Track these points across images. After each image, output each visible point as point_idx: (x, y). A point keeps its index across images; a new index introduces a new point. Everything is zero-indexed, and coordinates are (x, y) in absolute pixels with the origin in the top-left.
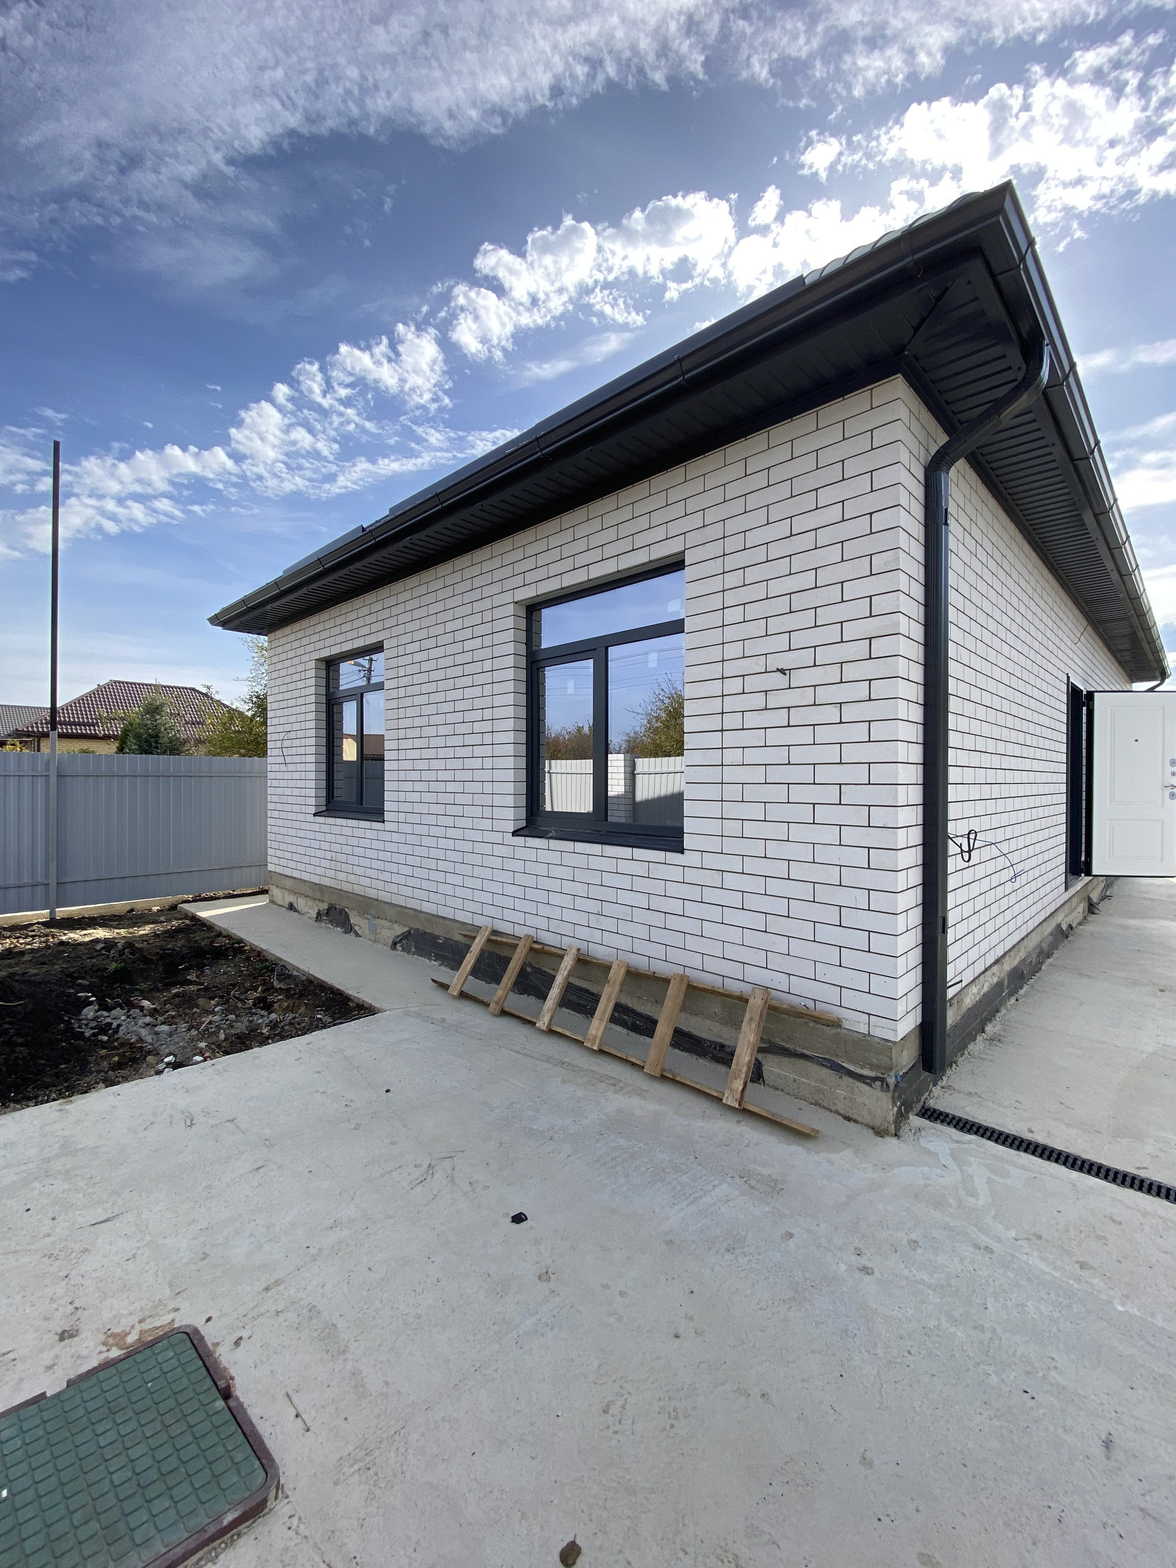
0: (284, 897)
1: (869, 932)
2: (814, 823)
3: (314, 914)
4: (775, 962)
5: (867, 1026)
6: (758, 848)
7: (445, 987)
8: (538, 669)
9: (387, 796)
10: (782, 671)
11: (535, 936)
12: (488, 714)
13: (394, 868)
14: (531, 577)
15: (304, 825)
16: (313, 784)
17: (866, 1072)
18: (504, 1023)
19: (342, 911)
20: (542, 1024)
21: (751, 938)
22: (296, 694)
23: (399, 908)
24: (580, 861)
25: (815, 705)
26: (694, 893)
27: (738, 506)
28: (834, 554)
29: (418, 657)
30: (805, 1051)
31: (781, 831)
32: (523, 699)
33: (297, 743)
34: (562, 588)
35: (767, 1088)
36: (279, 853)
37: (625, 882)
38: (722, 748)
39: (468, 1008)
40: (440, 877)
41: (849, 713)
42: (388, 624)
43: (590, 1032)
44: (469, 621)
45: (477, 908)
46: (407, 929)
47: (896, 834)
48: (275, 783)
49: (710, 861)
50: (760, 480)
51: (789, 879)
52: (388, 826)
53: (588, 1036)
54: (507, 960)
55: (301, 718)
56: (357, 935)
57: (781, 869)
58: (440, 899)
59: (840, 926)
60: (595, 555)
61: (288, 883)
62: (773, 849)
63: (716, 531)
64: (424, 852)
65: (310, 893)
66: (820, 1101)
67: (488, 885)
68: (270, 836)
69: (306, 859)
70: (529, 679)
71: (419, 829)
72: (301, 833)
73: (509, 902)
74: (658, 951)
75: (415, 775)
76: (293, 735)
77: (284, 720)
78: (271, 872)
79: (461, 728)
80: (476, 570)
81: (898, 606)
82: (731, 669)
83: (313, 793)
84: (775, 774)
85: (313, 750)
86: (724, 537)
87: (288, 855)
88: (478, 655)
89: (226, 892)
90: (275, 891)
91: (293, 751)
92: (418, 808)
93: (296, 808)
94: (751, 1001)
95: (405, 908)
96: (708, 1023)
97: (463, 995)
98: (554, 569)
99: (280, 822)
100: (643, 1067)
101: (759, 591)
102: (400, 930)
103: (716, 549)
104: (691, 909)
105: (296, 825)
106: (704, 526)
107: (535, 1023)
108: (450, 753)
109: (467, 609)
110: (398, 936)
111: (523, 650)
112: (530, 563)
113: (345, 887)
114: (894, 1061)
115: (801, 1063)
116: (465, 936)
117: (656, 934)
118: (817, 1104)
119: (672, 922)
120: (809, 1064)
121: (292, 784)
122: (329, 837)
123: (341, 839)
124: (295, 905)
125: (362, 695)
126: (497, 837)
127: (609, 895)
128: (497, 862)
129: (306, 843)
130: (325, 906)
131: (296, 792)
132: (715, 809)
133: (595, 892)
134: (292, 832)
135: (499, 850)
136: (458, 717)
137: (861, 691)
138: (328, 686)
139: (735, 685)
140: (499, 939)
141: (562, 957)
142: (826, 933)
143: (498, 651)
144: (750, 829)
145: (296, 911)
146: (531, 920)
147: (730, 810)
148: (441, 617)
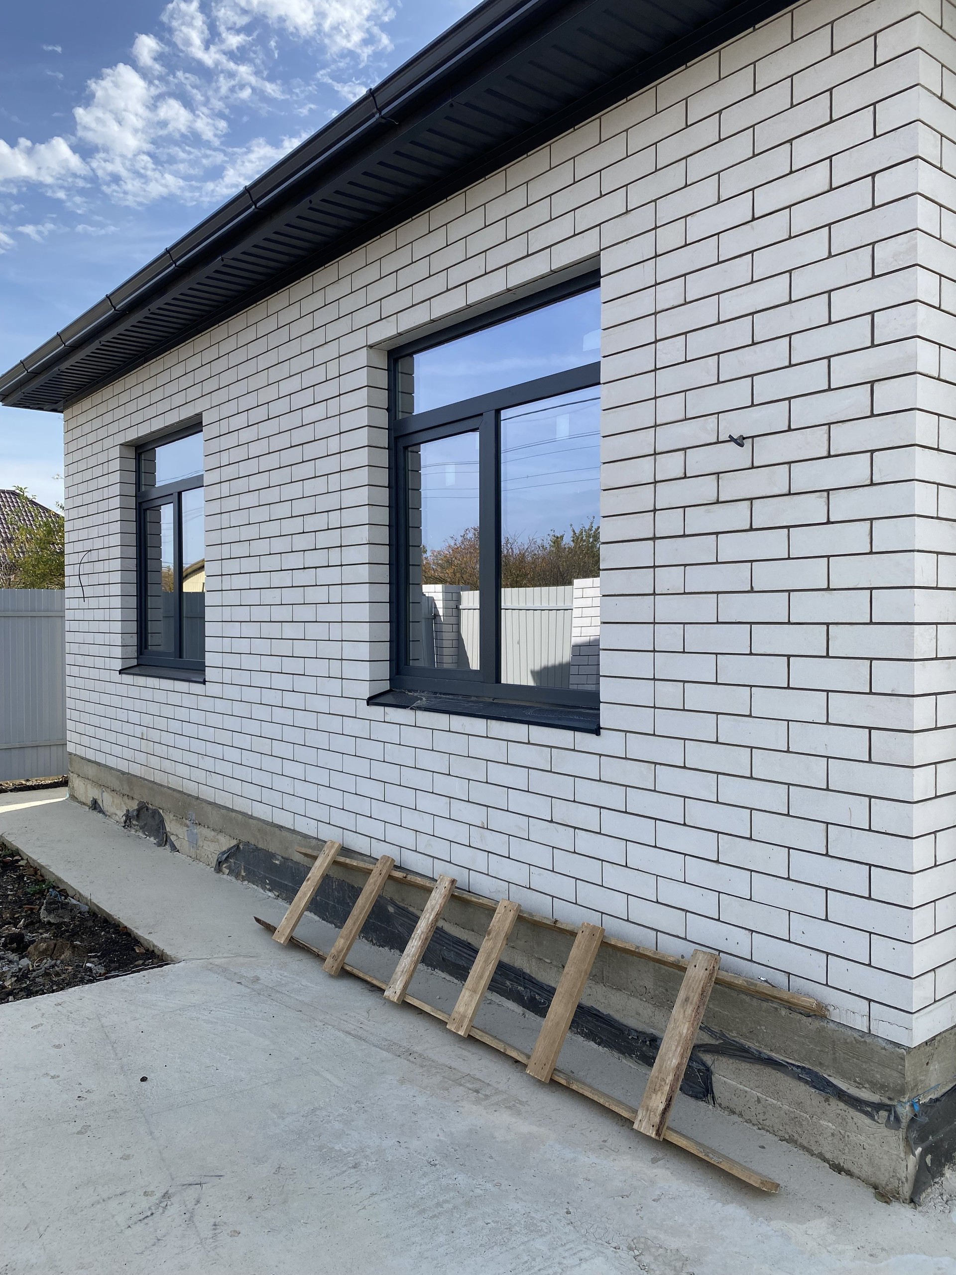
0: (86, 789)
1: (870, 865)
2: (788, 688)
3: (120, 814)
4: (732, 910)
5: (866, 1019)
6: (704, 727)
7: (270, 929)
8: (406, 448)
9: (209, 644)
10: (739, 441)
11: (397, 858)
12: (334, 519)
13: (218, 751)
14: (390, 306)
15: (111, 688)
16: (117, 627)
17: (865, 1094)
18: (344, 987)
19: (155, 813)
20: (393, 992)
21: (697, 871)
22: (97, 496)
23: (224, 811)
24: (456, 744)
25: (789, 494)
26: (613, 797)
27: (673, 177)
28: (816, 245)
29: (247, 435)
30: (774, 1055)
31: (737, 700)
32: (384, 496)
33: (99, 567)
34: (433, 321)
35: (719, 1111)
36: (81, 728)
37: (517, 778)
38: (654, 567)
39: (297, 962)
40: (274, 765)
41: (842, 506)
42: (209, 386)
43: (456, 1009)
44: (310, 378)
45: (320, 812)
46: (234, 843)
47: (911, 706)
48: (74, 626)
49: (639, 747)
50: (707, 132)
51: (751, 778)
52: (210, 688)
53: (455, 1015)
54: (356, 892)
55: (104, 530)
56: (174, 848)
57: (738, 761)
58: (275, 798)
59: (827, 855)
60: (475, 267)
61: (91, 771)
62: (729, 729)
63: (642, 219)
64: (253, 727)
65: (115, 784)
66: (796, 1136)
67: (338, 780)
68: (69, 703)
69: (112, 737)
70: (393, 465)
71: (251, 694)
72: (105, 699)
73: (363, 806)
74: (564, 888)
75: (242, 614)
76: (94, 556)
77: (83, 534)
78: (70, 754)
79: (301, 542)
80: (317, 301)
81: (914, 326)
82: (668, 438)
83: (118, 639)
84: (734, 607)
85: (117, 577)
86: (656, 228)
87: (91, 731)
88: (323, 429)
89: (17, 782)
90: (76, 782)
91: (94, 579)
92: (248, 662)
93: (99, 662)
94: (691, 972)
95: (233, 810)
96: (635, 1004)
97: (294, 944)
98: (422, 291)
99: (80, 683)
100: (525, 1066)
101: (705, 313)
102: (226, 843)
103: (643, 247)
104: (613, 823)
105: (99, 686)
106: (627, 212)
107: (384, 991)
108: (284, 579)
109: (305, 361)
110: (223, 853)
111: (383, 418)
112: (388, 285)
113: (159, 778)
114: (908, 1079)
115: (768, 1071)
116: (306, 855)
117: (564, 862)
118: (791, 1140)
119: (585, 843)
120: (779, 1075)
121: (94, 626)
122: (139, 705)
123: (153, 708)
124: (100, 802)
125: (180, 494)
126: (346, 707)
127: (495, 796)
128: (348, 745)
129: (111, 712)
130: (134, 805)
131: (100, 638)
132: (642, 665)
133: (480, 793)
134: (95, 697)
135: (352, 727)
136: (295, 525)
137: (858, 470)
138: (138, 484)
139: (671, 465)
140: (348, 861)
141: (429, 891)
142: (805, 868)
143: (348, 422)
144: (697, 697)
145: (101, 811)
146: (394, 834)
147: (669, 666)
148: (275, 374)
